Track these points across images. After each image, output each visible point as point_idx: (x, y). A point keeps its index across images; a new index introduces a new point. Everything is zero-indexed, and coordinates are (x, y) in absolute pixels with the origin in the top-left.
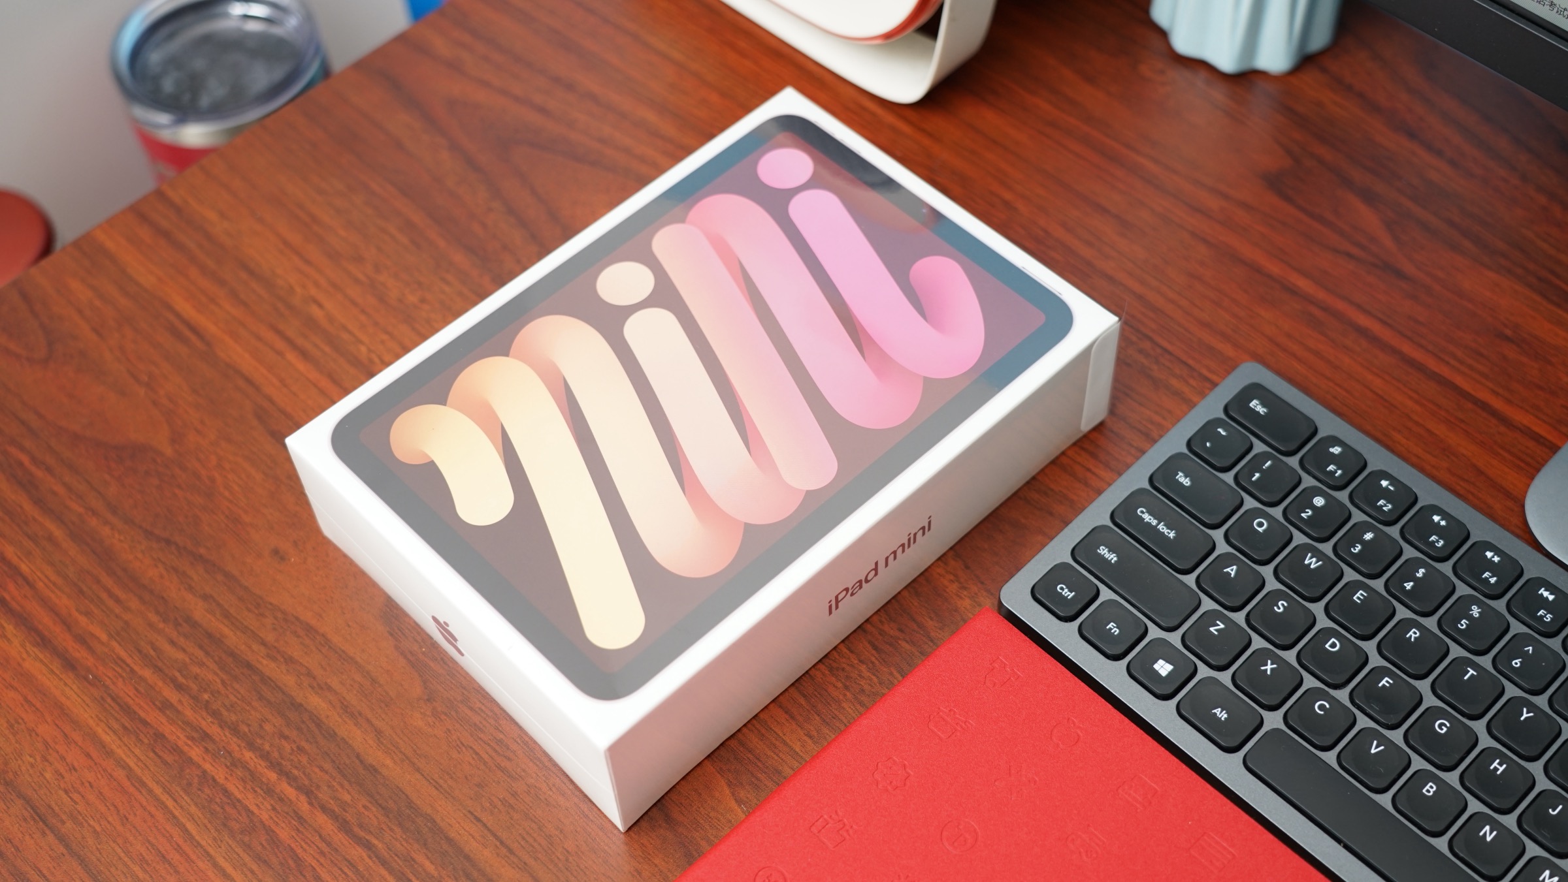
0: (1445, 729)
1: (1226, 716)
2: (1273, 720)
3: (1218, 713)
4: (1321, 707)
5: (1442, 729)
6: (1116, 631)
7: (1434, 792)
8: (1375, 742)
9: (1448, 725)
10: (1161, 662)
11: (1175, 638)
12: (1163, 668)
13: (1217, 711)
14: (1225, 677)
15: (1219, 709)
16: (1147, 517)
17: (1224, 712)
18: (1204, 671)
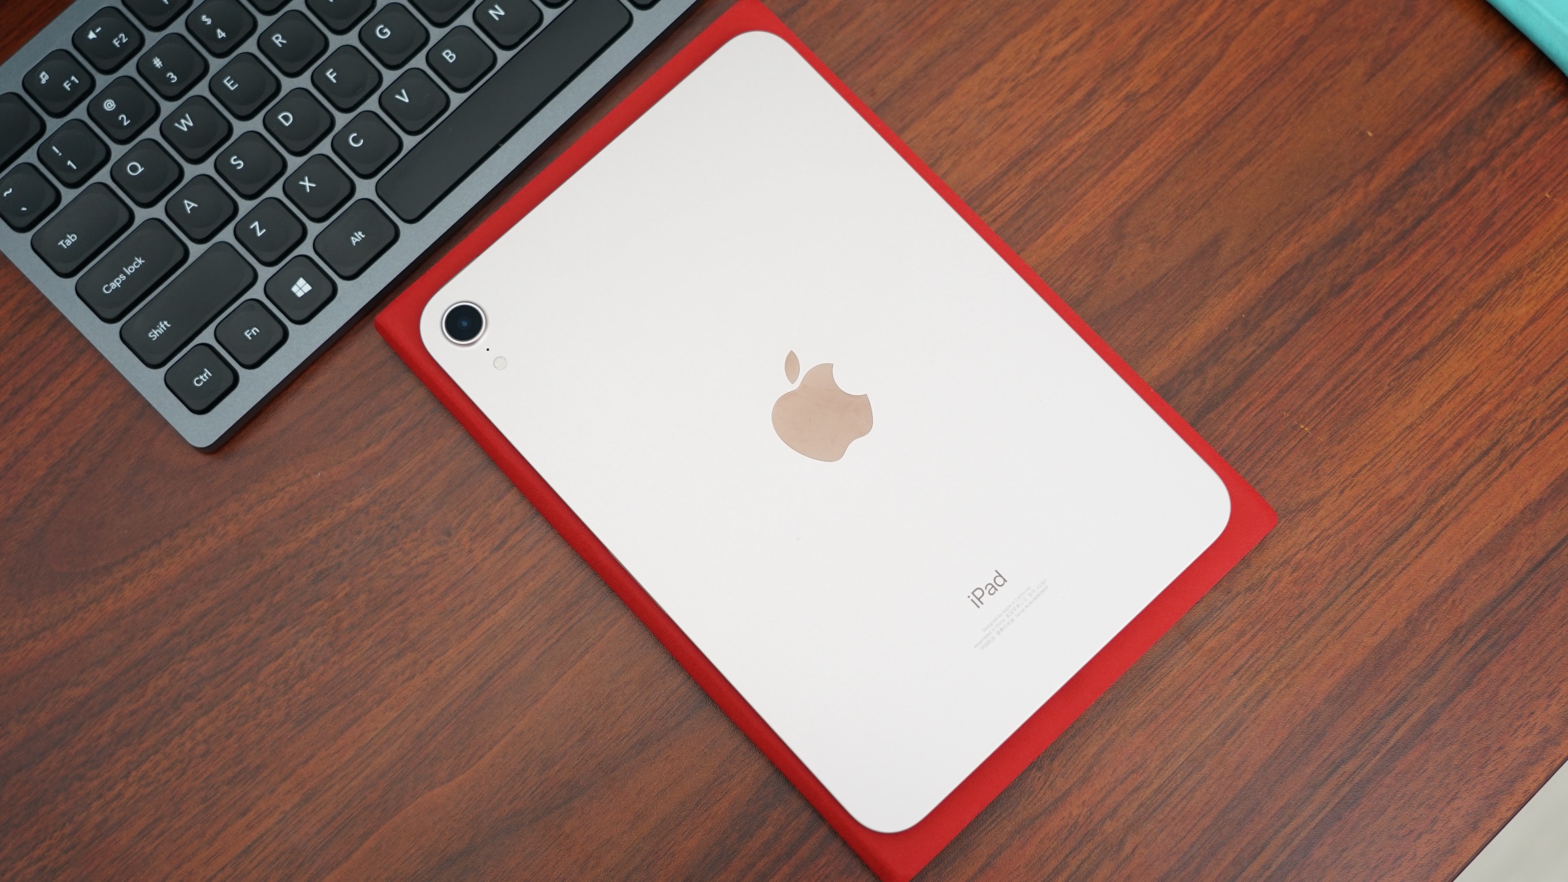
0: (386, 30)
1: (360, 233)
2: (366, 189)
3: (357, 240)
4: (355, 140)
5: (386, 33)
6: (255, 330)
7: (453, 52)
8: (398, 97)
9: (382, 26)
10: (295, 289)
11: (265, 273)
12: (301, 288)
13: (354, 240)
14: (314, 229)
15: (352, 238)
16: (114, 285)
17: (356, 234)
18: (306, 248)
